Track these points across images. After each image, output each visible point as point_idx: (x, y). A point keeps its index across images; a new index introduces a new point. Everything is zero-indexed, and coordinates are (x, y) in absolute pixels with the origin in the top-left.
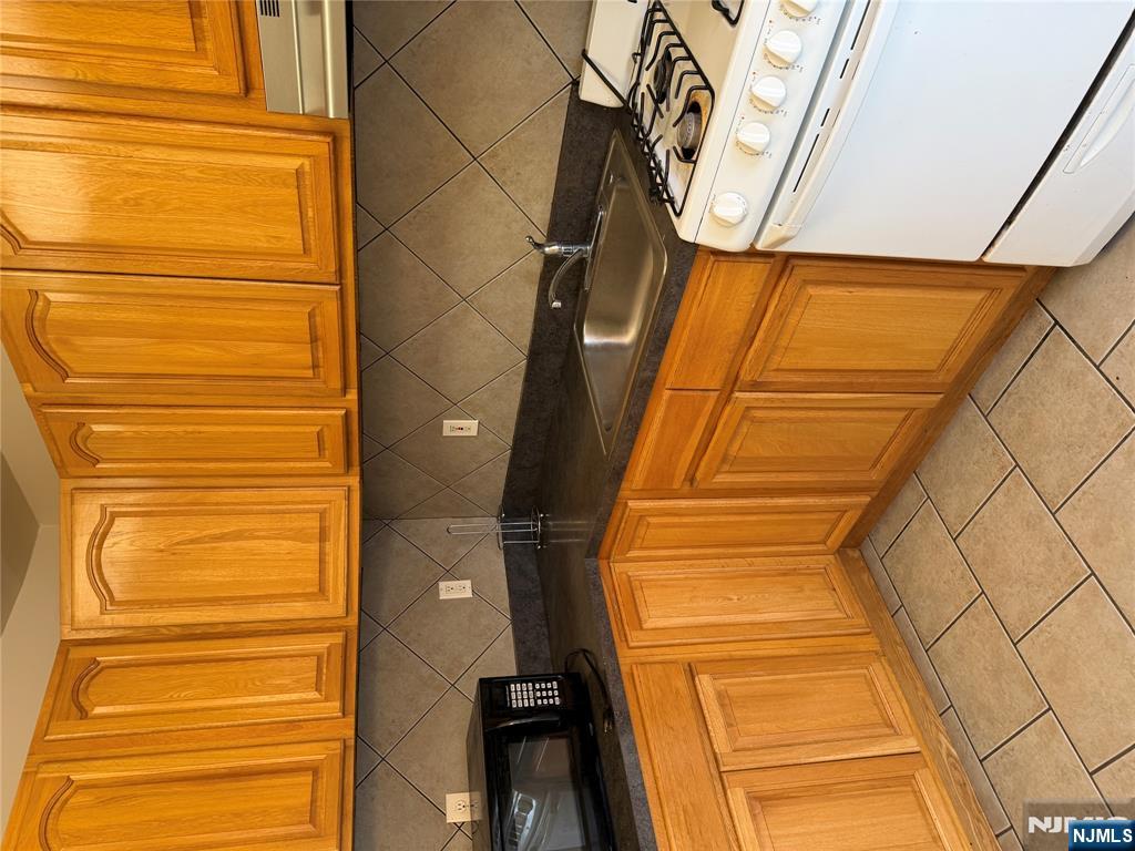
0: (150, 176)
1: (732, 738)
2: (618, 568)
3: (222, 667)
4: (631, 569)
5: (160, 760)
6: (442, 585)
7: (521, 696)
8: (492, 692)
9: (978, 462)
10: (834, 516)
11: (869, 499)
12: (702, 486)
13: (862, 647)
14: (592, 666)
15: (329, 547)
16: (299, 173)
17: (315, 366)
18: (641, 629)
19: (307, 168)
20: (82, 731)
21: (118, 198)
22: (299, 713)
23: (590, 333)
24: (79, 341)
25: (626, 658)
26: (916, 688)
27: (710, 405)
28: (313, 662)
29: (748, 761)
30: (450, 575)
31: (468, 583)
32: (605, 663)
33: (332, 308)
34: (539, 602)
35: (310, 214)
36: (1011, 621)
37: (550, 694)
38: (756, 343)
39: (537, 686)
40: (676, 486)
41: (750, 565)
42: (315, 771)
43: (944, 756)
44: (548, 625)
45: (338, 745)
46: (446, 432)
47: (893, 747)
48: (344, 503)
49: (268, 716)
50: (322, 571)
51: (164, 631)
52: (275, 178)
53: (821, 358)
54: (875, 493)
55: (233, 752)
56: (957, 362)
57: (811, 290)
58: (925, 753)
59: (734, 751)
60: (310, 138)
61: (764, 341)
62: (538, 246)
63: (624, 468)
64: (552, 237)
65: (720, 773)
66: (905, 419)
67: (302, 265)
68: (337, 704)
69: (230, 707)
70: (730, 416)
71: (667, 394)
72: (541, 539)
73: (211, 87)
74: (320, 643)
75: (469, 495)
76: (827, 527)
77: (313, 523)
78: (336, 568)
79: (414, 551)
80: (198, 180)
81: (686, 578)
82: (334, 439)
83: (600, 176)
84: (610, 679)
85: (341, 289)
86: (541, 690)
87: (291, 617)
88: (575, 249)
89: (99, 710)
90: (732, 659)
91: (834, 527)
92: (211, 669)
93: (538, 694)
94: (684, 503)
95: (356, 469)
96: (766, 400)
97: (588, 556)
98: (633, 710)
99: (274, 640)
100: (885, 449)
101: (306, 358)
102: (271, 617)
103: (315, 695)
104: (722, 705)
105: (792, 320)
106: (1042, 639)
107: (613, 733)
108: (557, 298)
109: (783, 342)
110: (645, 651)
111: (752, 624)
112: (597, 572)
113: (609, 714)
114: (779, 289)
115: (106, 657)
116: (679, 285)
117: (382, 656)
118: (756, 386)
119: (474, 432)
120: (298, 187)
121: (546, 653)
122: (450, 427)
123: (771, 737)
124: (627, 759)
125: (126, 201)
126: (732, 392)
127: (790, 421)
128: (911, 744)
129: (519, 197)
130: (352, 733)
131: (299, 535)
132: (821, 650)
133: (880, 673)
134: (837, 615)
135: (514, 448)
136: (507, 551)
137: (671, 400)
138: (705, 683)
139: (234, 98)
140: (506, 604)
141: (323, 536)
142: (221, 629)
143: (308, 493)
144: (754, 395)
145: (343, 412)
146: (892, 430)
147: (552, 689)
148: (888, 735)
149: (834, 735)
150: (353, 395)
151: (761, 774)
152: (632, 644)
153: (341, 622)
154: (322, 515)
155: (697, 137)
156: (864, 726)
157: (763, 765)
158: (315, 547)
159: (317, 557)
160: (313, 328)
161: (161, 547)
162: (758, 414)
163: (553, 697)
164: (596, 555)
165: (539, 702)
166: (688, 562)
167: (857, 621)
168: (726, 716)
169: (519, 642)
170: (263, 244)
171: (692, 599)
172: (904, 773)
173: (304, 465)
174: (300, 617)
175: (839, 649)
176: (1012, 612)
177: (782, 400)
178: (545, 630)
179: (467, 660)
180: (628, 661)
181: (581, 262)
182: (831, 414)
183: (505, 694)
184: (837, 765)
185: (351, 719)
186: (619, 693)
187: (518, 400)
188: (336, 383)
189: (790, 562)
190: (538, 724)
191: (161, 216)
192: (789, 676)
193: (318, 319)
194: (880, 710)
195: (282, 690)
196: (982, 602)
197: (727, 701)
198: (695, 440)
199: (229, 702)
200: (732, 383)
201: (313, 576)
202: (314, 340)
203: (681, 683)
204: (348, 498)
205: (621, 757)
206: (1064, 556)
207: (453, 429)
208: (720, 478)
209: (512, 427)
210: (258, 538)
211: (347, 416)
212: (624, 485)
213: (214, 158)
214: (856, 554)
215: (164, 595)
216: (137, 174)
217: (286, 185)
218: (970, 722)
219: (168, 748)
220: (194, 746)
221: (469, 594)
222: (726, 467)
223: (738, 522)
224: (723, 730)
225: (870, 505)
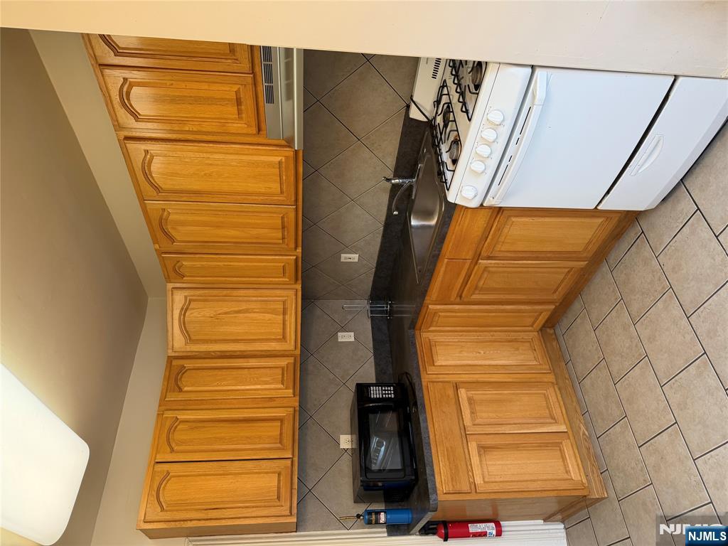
0: (217, 165)
1: (473, 419)
2: (424, 335)
3: (240, 372)
4: (431, 336)
5: (214, 412)
6: (339, 334)
7: (376, 393)
8: (362, 390)
9: (606, 294)
10: (536, 314)
11: (554, 307)
12: (465, 300)
13: (546, 380)
14: (409, 380)
15: (287, 317)
16: (280, 163)
17: (283, 238)
18: (434, 365)
19: (283, 160)
20: (181, 397)
21: (203, 173)
22: (273, 394)
23: (414, 219)
24: (180, 228)
25: (425, 379)
26: (572, 401)
27: (467, 266)
28: (279, 371)
29: (479, 430)
30: (344, 329)
31: (352, 334)
32: (415, 380)
33: (292, 215)
34: (388, 345)
35: (284, 178)
36: (614, 373)
37: (390, 393)
38: (488, 240)
39: (383, 388)
40: (452, 299)
41: (492, 336)
42: (281, 420)
43: (581, 435)
44: (391, 357)
45: (292, 409)
46: (342, 260)
47: (554, 428)
48: (294, 297)
49: (260, 394)
50: (284, 329)
51: (213, 354)
52: (270, 165)
53: (521, 247)
54: (557, 304)
55: (245, 410)
56: (593, 248)
57: (514, 219)
58: (570, 433)
59: (474, 425)
60: (285, 149)
61: (492, 239)
62: (388, 180)
63: (426, 291)
64: (397, 174)
65: (466, 434)
66: (569, 272)
67: (280, 198)
68: (291, 391)
69: (243, 390)
70: (478, 270)
71: (446, 260)
72: (390, 314)
73: (245, 131)
74: (283, 362)
75: (354, 290)
76: (533, 320)
77: (280, 307)
78: (290, 328)
79: (326, 316)
80: (236, 166)
81: (459, 342)
82: (291, 269)
83: (420, 149)
84: (417, 387)
85: (296, 208)
86: (385, 390)
87: (269, 349)
88: (407, 181)
89: (186, 389)
90: (478, 382)
91: (537, 319)
92: (235, 372)
93: (384, 392)
94: (457, 307)
95: (300, 282)
96: (494, 264)
97: (410, 328)
98: (427, 402)
99: (263, 360)
100: (560, 285)
101: (280, 235)
102: (260, 349)
103: (281, 386)
104: (470, 404)
105: (505, 230)
106: (625, 383)
107: (417, 412)
108: (397, 210)
109: (502, 239)
110: (434, 376)
111: (489, 366)
112: (414, 336)
113: (415, 404)
114: (498, 219)
115: (188, 364)
116: (448, 217)
117: (310, 368)
118: (489, 258)
119: (356, 260)
120: (279, 168)
121: (390, 371)
122: (345, 257)
123: (492, 420)
124: (422, 425)
125: (205, 174)
126: (478, 260)
127: (509, 273)
128: (563, 428)
129: (380, 155)
130: (297, 404)
131: (274, 312)
132: (524, 380)
133: (552, 394)
134: (535, 363)
135: (376, 268)
136: (372, 318)
137: (448, 263)
138: (463, 393)
139: (254, 135)
140: (371, 345)
141: (284, 313)
142: (238, 353)
143: (278, 292)
144: (489, 261)
145: (295, 257)
146: (562, 277)
147: (390, 390)
148: (551, 423)
149: (525, 421)
150: (299, 250)
151: (485, 436)
152: (428, 373)
153: (293, 353)
154: (284, 302)
155: (457, 156)
156: (540, 418)
157: (487, 432)
158: (281, 317)
159: (282, 322)
160: (283, 222)
161: (212, 315)
162: (491, 269)
163: (391, 394)
164: (414, 328)
165: (384, 396)
166: (461, 333)
167: (544, 367)
168: (471, 408)
169: (377, 364)
170: (263, 190)
171: (461, 352)
172: (557, 441)
173: (277, 279)
174: (273, 349)
175: (533, 380)
176: (615, 369)
177: (503, 264)
178: (390, 359)
179: (352, 372)
180: (426, 380)
181: (411, 187)
182: (530, 270)
183: (368, 392)
184: (523, 435)
185: (297, 398)
186: (421, 395)
187: (379, 245)
188: (292, 245)
189: (513, 336)
190: (384, 406)
191: (220, 180)
192: (505, 392)
193: (286, 219)
194: (549, 411)
195: (266, 383)
196: (603, 363)
197: (472, 402)
198: (461, 280)
199: (243, 387)
200: (478, 256)
201: (280, 331)
202: (283, 228)
203: (451, 392)
204: (296, 295)
205: (419, 423)
206: (636, 346)
207: (346, 258)
208: (474, 297)
209: (376, 258)
210: (254, 312)
211: (296, 260)
212: (427, 298)
213: (244, 158)
214: (552, 331)
215: (214, 338)
216: (211, 164)
217: (274, 167)
218: (594, 419)
219: (217, 407)
220: (228, 406)
221: (352, 339)
222: (477, 292)
223: (484, 316)
224: (469, 415)
225: (554, 309)
